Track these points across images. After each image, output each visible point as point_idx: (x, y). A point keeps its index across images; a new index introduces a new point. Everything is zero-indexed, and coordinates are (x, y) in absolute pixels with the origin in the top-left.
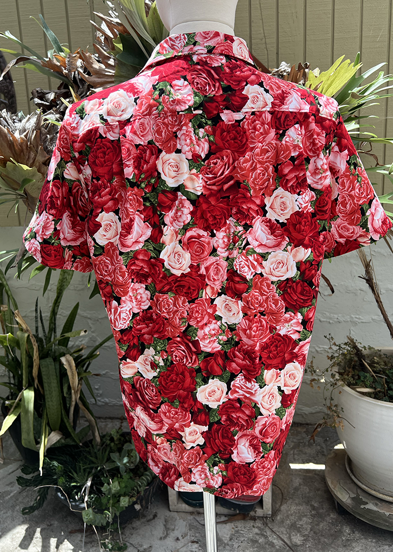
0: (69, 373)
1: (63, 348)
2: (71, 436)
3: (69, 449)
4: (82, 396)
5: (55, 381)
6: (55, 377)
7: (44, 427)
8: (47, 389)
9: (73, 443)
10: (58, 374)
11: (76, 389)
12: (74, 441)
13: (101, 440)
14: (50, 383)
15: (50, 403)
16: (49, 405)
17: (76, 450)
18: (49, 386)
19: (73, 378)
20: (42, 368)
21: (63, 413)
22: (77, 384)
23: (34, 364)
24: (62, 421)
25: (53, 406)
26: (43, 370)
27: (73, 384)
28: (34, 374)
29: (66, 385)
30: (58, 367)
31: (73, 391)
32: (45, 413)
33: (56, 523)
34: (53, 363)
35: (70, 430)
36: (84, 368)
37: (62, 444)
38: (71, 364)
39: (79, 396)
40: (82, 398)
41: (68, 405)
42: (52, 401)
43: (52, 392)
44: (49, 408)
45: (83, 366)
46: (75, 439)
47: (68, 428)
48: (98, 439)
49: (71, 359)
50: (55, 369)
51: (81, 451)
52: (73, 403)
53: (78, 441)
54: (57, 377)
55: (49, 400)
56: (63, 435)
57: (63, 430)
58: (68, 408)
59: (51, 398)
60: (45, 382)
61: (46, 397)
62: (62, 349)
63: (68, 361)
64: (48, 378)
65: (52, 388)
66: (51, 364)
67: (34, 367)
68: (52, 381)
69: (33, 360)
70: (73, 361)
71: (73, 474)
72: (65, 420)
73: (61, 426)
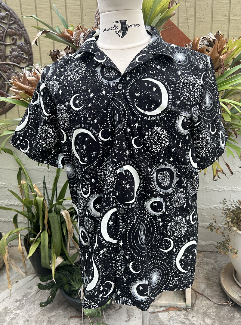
0: (67, 221)
2: (68, 259)
3: (68, 268)
4: (74, 235)
5: (58, 227)
6: (58, 224)
7: (53, 254)
8: (53, 232)
9: (69, 264)
10: (60, 222)
11: (71, 232)
12: (70, 262)
14: (55, 228)
15: (55, 240)
16: (54, 241)
17: (72, 268)
18: (54, 230)
19: (69, 225)
20: (50, 218)
22: (71, 228)
23: (46, 216)
24: (62, 250)
25: (57, 241)
26: (50, 220)
27: (69, 228)
28: (45, 223)
29: (65, 229)
30: (59, 218)
31: (69, 232)
32: (53, 246)
33: (61, 311)
34: (56, 216)
37: (64, 264)
38: (68, 216)
39: (72, 236)
40: (74, 237)
41: (66, 241)
42: (56, 238)
43: (56, 233)
44: (55, 243)
49: (67, 212)
50: (58, 219)
51: (74, 269)
52: (69, 240)
53: (72, 262)
54: (59, 224)
55: (55, 238)
56: (63, 258)
59: (56, 237)
60: (52, 227)
61: (53, 236)
62: (61, 207)
63: (66, 214)
64: (54, 225)
65: (56, 231)
66: (55, 216)
67: (45, 218)
68: (56, 226)
69: (45, 214)
70: (69, 214)
71: (72, 283)
72: (65, 250)
73: (61, 254)
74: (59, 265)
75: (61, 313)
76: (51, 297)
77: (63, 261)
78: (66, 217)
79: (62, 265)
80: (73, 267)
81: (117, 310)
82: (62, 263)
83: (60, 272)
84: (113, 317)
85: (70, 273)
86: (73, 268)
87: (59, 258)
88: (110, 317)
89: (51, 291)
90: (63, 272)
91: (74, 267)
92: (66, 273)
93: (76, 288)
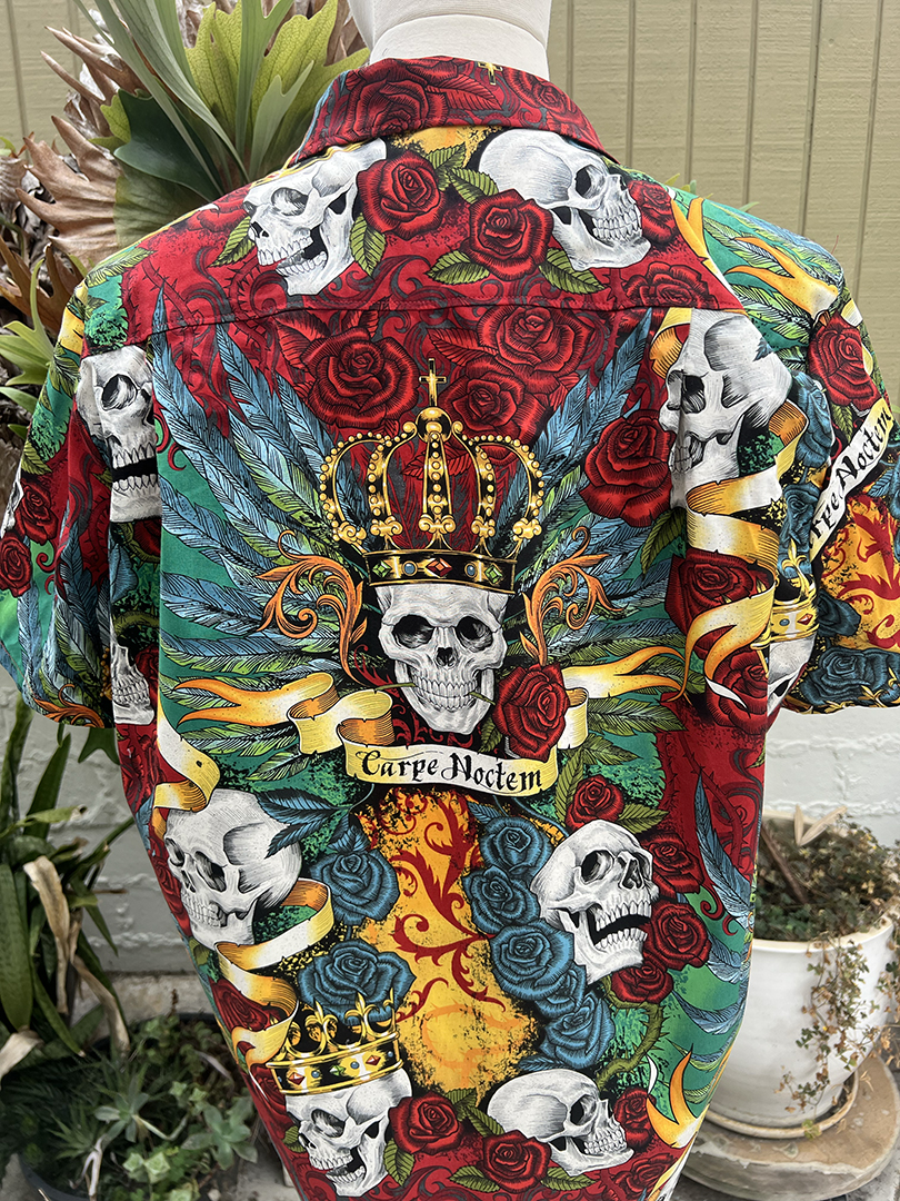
1: (36, 840)
2: (58, 1036)
3: (56, 1070)
4: (83, 946)
5: (17, 919)
6: (15, 910)
10: (23, 902)
11: (66, 934)
12: (66, 1048)
13: (131, 1039)
19: (57, 911)
21: (36, 987)
22: (68, 922)
24: (36, 1004)
27: (58, 922)
30: (21, 884)
31: (57, 940)
34: (11, 879)
35: (55, 1026)
36: (86, 882)
38: (50, 880)
39: (74, 947)
40: (84, 950)
42: (9, 965)
43: (9, 944)
45: (83, 878)
46: (69, 1044)
47: (51, 1020)
48: (123, 1036)
49: (50, 866)
50: (16, 890)
52: (62, 965)
53: (74, 1048)
54: (20, 908)
56: (39, 1037)
57: (38, 1026)
58: (49, 976)
59: (8, 958)
62: (32, 843)
65: (8, 936)
66: (6, 881)
70: (55, 873)
71: (61, 1131)
72: (43, 1005)
73: (32, 1018)
74: (19, 1064)
78: (41, 883)
93: (76, 1149)
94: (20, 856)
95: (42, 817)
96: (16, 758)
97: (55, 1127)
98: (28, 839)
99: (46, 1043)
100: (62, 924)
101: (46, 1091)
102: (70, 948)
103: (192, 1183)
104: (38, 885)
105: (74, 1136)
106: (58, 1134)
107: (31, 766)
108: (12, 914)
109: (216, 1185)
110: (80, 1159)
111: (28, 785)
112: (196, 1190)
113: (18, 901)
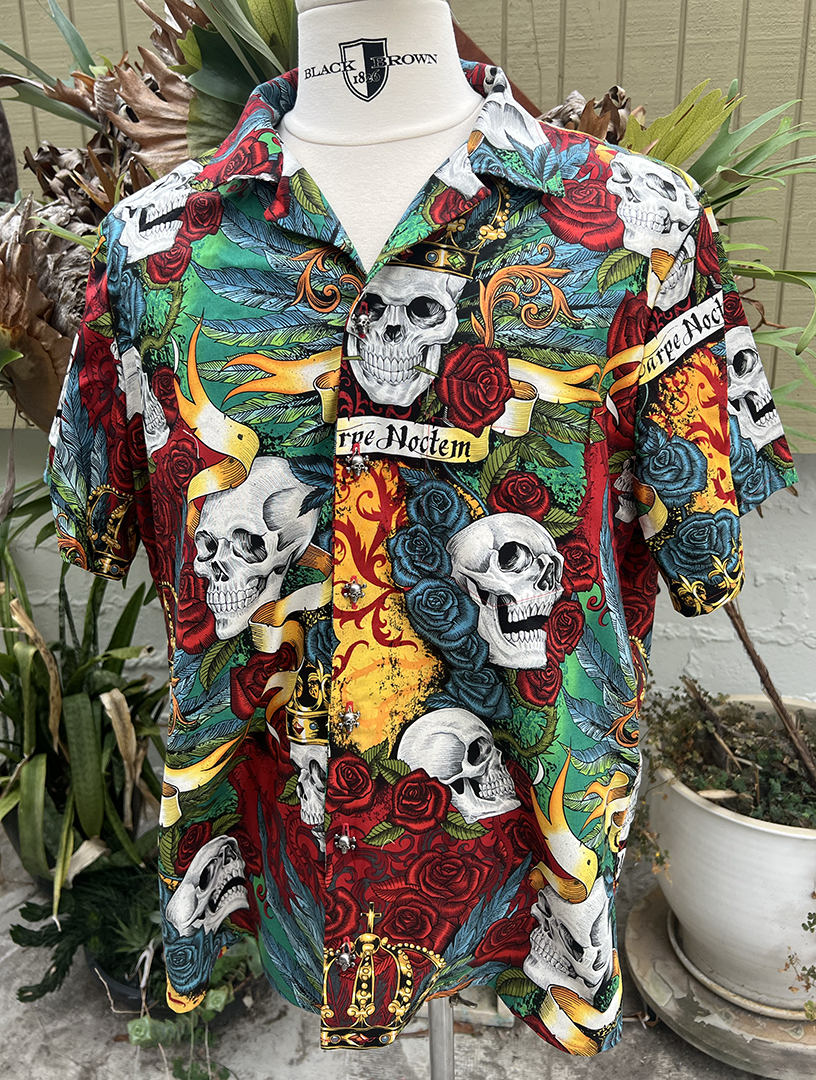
1: (112, 674)
2: (123, 848)
3: (119, 876)
5: (92, 742)
6: (91, 733)
7: (65, 833)
8: (77, 757)
9: (127, 864)
10: (98, 728)
11: (133, 759)
12: (129, 858)
14: (83, 745)
15: (82, 785)
16: (78, 788)
18: (79, 751)
19: (126, 737)
20: (68, 714)
21: (107, 804)
22: (135, 748)
23: (52, 706)
25: (87, 790)
26: (68, 718)
27: (126, 747)
28: (51, 727)
30: (98, 712)
31: (125, 763)
32: (70, 804)
34: (89, 706)
35: (120, 838)
38: (121, 709)
39: (139, 771)
40: (146, 774)
41: (118, 790)
42: (85, 780)
43: (86, 763)
44: (79, 794)
46: (132, 855)
47: (118, 832)
49: (121, 698)
50: (93, 717)
52: (129, 786)
53: (136, 859)
54: (96, 732)
56: (107, 846)
57: (107, 837)
58: (118, 794)
59: (84, 774)
61: (73, 772)
63: (116, 705)
64: (79, 736)
65: (85, 755)
66: (85, 708)
67: (51, 712)
68: (87, 741)
69: (50, 698)
70: (126, 704)
71: (121, 929)
72: (112, 818)
73: (103, 829)
74: (88, 867)
75: (88, 1023)
76: (53, 970)
77: (101, 856)
78: (113, 711)
79: (97, 868)
80: (138, 874)
81: (269, 1022)
82: (98, 860)
83: (88, 890)
84: (253, 1046)
85: (125, 894)
86: (136, 877)
87: (89, 847)
88: (242, 1046)
89: (57, 951)
90: (100, 893)
91: (142, 875)
92: (108, 895)
93: (133, 947)
94: (98, 687)
95: (117, 653)
96: (98, 601)
97: (116, 924)
98: (105, 672)
99: (113, 852)
100: (130, 749)
101: (110, 894)
102: (136, 772)
103: (228, 986)
104: (111, 714)
105: (131, 935)
106: (118, 931)
107: (111, 610)
108: (89, 737)
109: (250, 992)
110: (135, 956)
111: (109, 625)
112: (232, 993)
113: (95, 727)
